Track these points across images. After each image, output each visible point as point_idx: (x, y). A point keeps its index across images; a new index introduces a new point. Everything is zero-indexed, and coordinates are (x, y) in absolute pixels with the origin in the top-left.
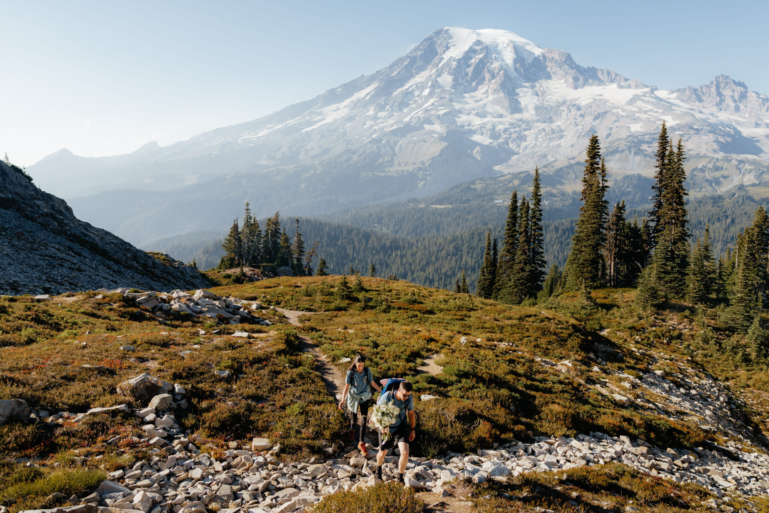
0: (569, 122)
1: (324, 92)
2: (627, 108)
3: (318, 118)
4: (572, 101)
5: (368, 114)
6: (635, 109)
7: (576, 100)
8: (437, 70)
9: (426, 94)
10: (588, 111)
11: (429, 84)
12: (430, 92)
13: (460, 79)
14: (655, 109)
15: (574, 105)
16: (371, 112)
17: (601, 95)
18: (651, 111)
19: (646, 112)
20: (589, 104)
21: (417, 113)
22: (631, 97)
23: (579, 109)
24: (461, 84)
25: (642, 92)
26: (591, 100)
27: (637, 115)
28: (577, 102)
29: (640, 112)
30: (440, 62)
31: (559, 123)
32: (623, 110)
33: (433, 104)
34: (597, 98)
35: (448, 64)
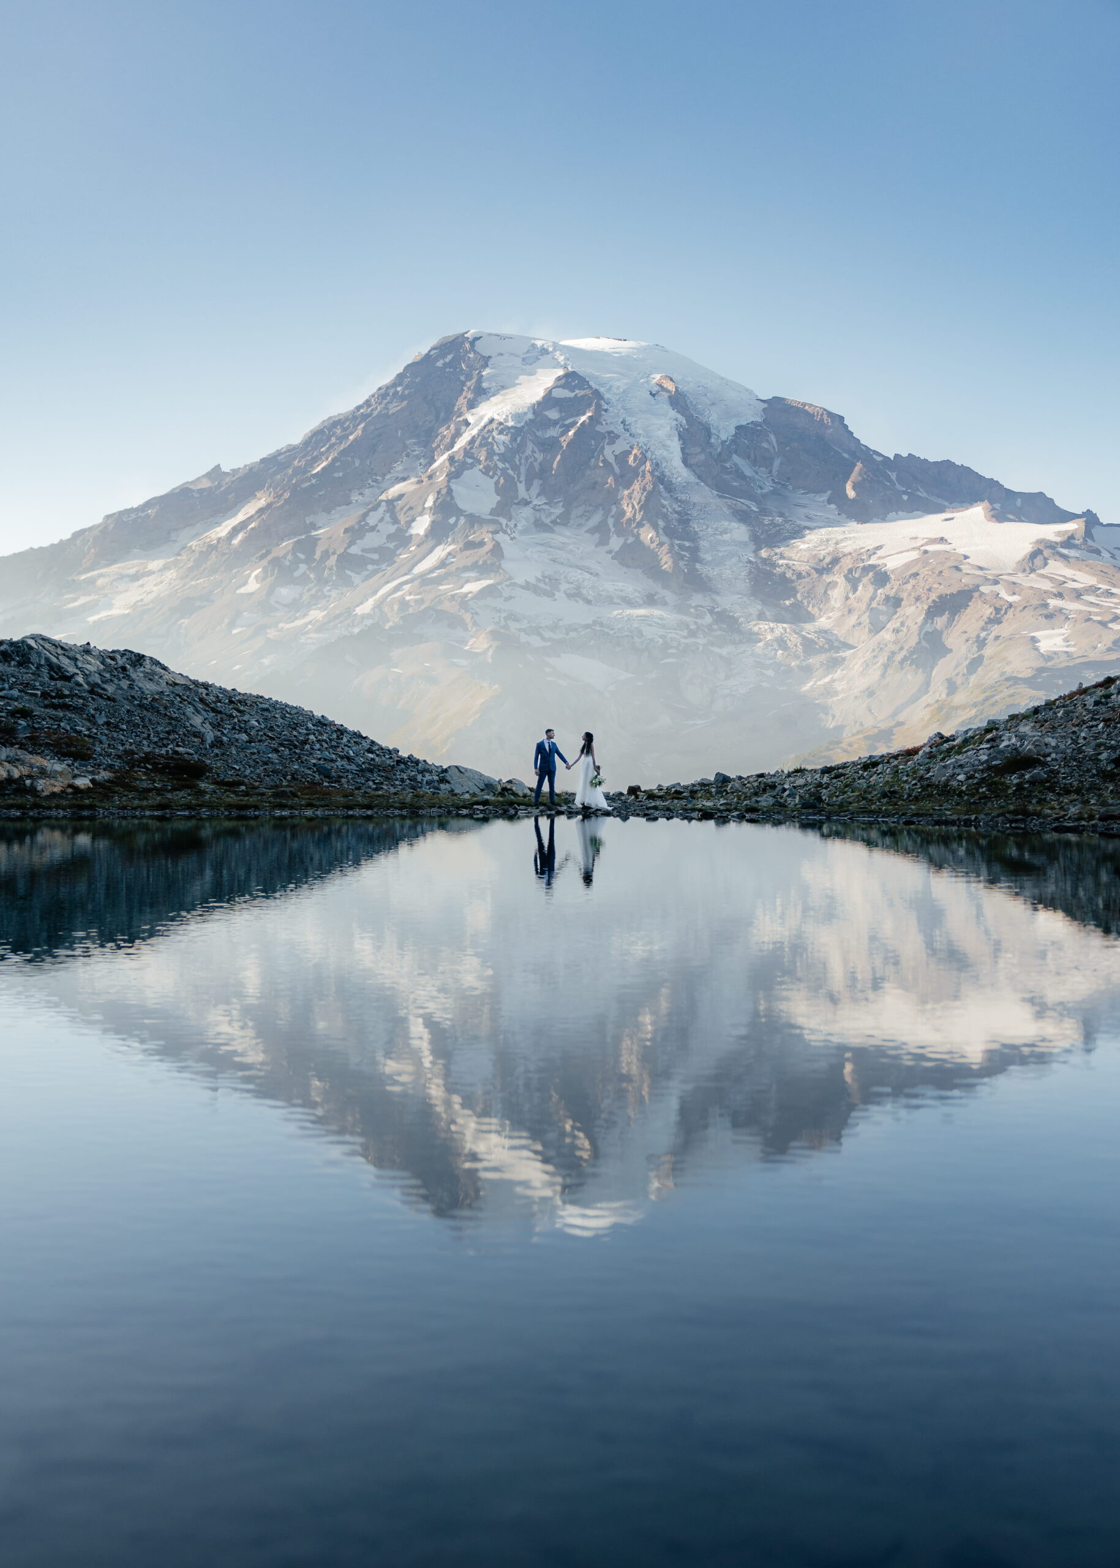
0: (853, 619)
1: (98, 520)
2: (1020, 578)
3: (83, 600)
4: (858, 556)
5: (242, 590)
6: (1047, 586)
7: (871, 553)
8: (451, 459)
9: (422, 532)
10: (909, 586)
11: (429, 503)
12: (433, 524)
13: (521, 487)
14: (1104, 587)
15: (867, 569)
16: (252, 586)
17: (942, 540)
18: (1093, 590)
19: (1078, 595)
20: (908, 566)
21: (397, 588)
22: (1028, 548)
23: (881, 578)
24: (526, 503)
25: (1059, 533)
26: (914, 555)
27: (1053, 603)
28: (873, 561)
29: (1060, 595)
30: (458, 434)
31: (823, 622)
32: (1014, 588)
33: (442, 564)
34: (931, 548)
35: (483, 439)
